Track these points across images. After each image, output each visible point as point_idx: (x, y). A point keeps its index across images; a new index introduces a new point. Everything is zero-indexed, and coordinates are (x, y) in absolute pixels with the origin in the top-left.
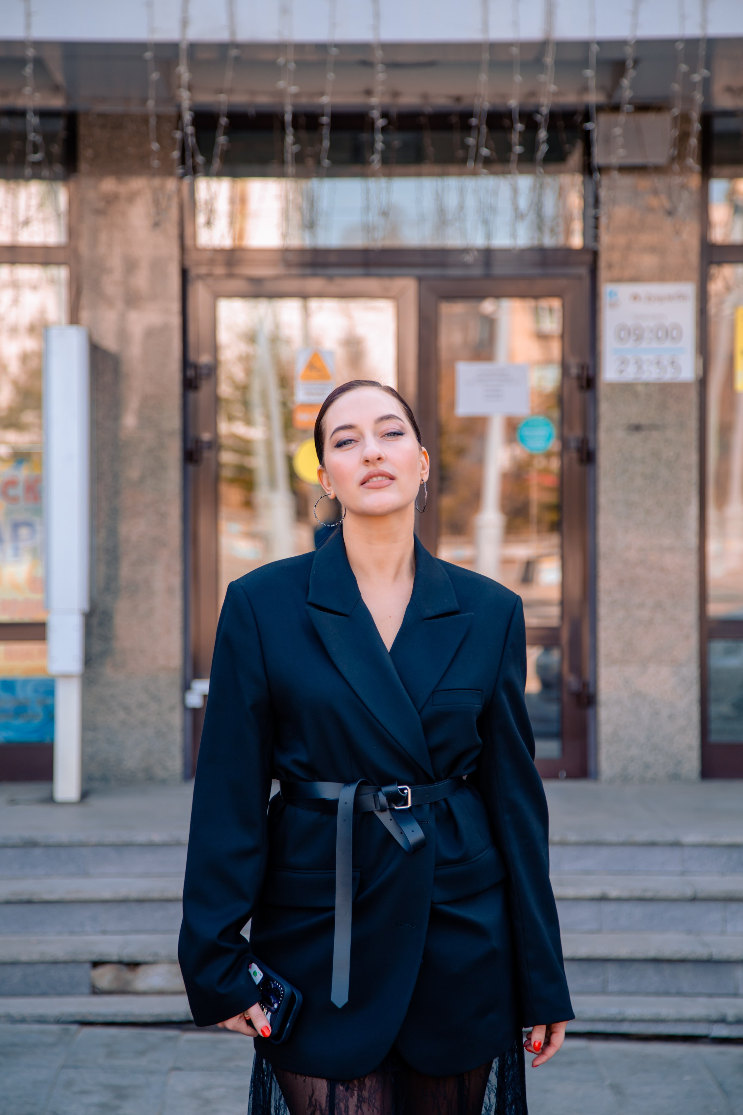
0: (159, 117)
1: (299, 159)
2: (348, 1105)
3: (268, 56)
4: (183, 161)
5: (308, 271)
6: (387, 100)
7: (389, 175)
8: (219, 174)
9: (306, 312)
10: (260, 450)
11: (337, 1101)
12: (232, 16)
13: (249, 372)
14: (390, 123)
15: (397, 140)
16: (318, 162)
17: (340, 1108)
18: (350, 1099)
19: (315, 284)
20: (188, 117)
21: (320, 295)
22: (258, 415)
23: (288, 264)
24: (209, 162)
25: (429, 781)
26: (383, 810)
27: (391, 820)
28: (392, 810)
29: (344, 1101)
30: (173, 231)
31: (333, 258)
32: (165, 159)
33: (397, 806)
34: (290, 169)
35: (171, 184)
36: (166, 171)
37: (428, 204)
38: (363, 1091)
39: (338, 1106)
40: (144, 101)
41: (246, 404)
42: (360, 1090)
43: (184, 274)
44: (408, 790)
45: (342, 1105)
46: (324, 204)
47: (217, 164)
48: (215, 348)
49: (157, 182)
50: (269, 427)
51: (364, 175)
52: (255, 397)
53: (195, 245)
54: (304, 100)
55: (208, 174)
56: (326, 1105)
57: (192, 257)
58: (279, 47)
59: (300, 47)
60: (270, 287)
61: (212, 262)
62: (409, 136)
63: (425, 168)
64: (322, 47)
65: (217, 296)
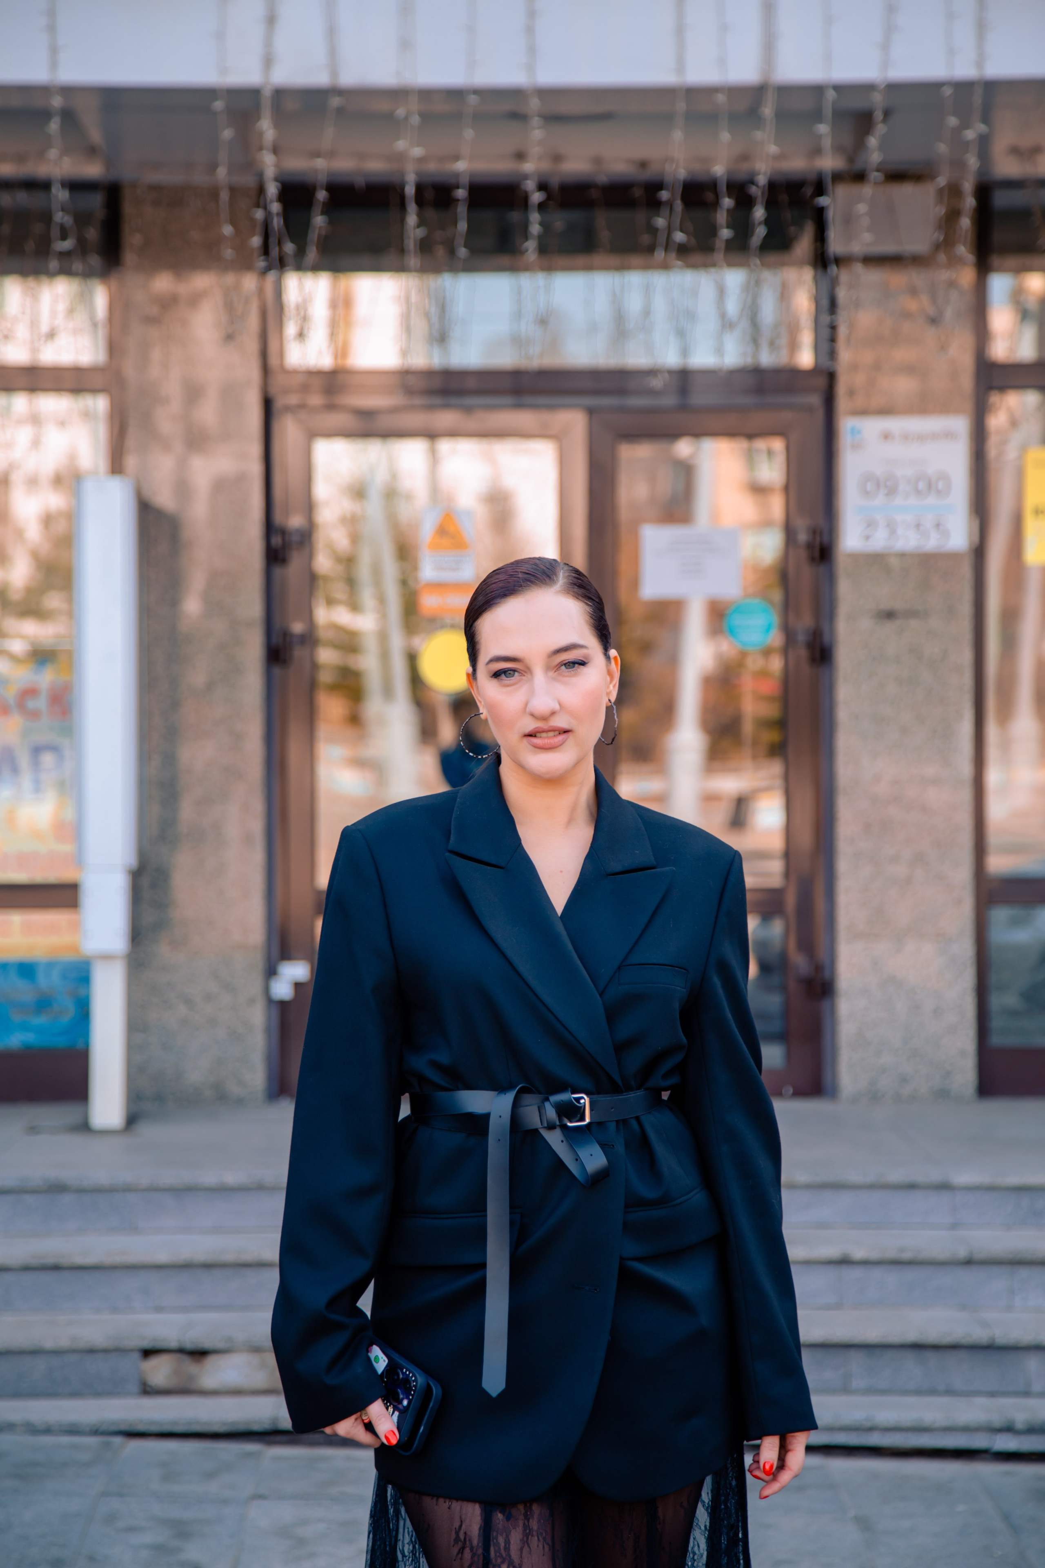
0: (233, 190)
1: (425, 247)
2: (509, 1540)
3: (383, 106)
4: (265, 250)
5: (438, 400)
6: (545, 166)
7: (549, 268)
8: (316, 268)
9: (434, 458)
10: (371, 645)
11: (495, 1534)
12: (333, 52)
13: (355, 538)
14: (549, 198)
15: (560, 220)
16: (451, 251)
17: (498, 1544)
18: (513, 1532)
19: (446, 418)
20: (272, 190)
21: (454, 433)
22: (367, 597)
23: (409, 391)
24: (301, 251)
25: (615, 1088)
26: (551, 1127)
27: (562, 1141)
28: (564, 1127)
29: (504, 1534)
30: (252, 346)
31: (471, 383)
32: (240, 246)
33: (571, 1122)
34: (413, 260)
35: (249, 282)
36: (243, 264)
37: (602, 307)
38: (531, 1520)
39: (495, 1541)
40: (213, 167)
41: (351, 582)
42: (527, 1518)
43: (268, 405)
44: (585, 1100)
45: (501, 1540)
46: (459, 308)
47: (312, 254)
48: (309, 507)
49: (230, 278)
50: (383, 615)
51: (513, 269)
52: (364, 572)
53: (282, 365)
54: (432, 167)
55: (300, 267)
56: (479, 1540)
57: (278, 382)
58: (398, 94)
59: (426, 94)
60: (385, 422)
61: (305, 388)
62: (576, 216)
63: (598, 259)
64: (456, 95)
65: (312, 435)
